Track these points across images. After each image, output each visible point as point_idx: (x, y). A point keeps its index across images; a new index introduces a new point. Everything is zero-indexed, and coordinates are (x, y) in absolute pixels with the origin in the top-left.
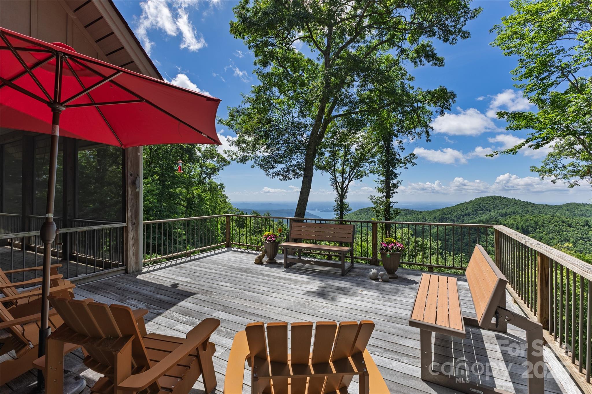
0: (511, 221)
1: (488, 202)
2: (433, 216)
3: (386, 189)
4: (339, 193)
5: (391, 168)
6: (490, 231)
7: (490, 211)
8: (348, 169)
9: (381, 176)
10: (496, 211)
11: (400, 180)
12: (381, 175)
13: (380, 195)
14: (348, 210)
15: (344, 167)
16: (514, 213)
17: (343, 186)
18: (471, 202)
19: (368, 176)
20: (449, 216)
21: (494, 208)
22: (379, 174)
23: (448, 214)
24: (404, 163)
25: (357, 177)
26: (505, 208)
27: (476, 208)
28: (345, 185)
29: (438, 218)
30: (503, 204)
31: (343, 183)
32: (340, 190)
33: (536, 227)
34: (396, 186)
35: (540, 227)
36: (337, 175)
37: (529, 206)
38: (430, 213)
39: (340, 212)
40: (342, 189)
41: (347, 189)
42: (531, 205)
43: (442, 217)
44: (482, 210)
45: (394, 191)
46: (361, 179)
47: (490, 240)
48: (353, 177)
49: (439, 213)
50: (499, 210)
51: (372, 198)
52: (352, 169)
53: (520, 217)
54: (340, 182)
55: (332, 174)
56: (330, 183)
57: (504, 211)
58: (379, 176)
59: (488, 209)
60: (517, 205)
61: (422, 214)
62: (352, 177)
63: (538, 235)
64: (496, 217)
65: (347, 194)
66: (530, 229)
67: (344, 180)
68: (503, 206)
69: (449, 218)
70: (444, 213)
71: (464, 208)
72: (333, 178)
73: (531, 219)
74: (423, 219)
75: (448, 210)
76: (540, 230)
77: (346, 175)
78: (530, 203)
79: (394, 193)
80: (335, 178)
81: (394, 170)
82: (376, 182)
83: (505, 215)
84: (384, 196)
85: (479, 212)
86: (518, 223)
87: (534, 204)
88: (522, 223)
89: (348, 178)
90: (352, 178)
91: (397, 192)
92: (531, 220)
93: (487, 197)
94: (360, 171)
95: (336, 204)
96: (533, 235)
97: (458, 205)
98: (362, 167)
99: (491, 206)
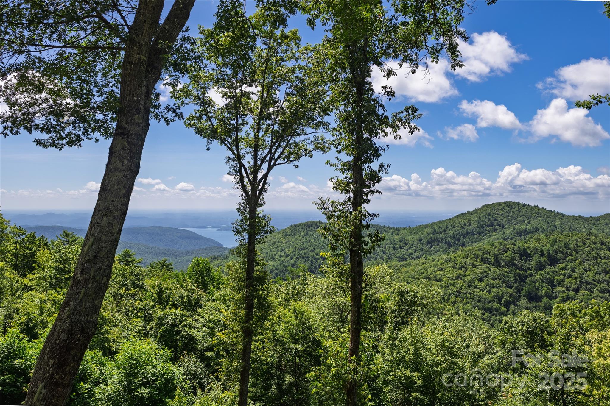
0: (534, 243)
1: (501, 212)
2: (417, 237)
3: (356, 182)
4: (246, 192)
5: (366, 135)
6: (504, 260)
7: (503, 227)
8: (268, 139)
9: (343, 153)
10: (512, 227)
11: (385, 165)
12: (343, 149)
13: (341, 197)
14: (266, 232)
15: (258, 132)
16: (537, 230)
17: (255, 177)
18: (476, 211)
19: (311, 156)
20: (443, 235)
21: (509, 222)
22: (340, 147)
23: (441, 233)
24: (392, 127)
25: (288, 157)
26: (524, 221)
27: (483, 221)
28: (260, 176)
29: (425, 240)
30: (522, 216)
31: (256, 169)
32: (248, 187)
33: (567, 253)
34: (375, 177)
35: (572, 251)
36: (242, 152)
37: (557, 218)
38: (413, 230)
39: (247, 237)
40: (254, 183)
41: (265, 183)
42: (560, 216)
43: (431, 238)
44: (492, 225)
45: (373, 188)
46: (296, 163)
47: (504, 276)
48: (279, 157)
49: (427, 231)
50: (516, 224)
51: (322, 203)
52: (279, 137)
53: (545, 237)
54: (250, 168)
55: (231, 150)
56: (227, 168)
57: (523, 227)
58: (339, 152)
59: (500, 223)
60: (540, 217)
61: (400, 233)
62: (276, 156)
63: (570, 265)
64: (512, 236)
65: (265, 195)
66: (559, 256)
67: (259, 162)
68: (522, 218)
69: (442, 240)
70: (435, 231)
71: (466, 221)
72: (232, 156)
73: (561, 239)
74: (401, 241)
75: (441, 225)
76: (572, 257)
77: (262, 153)
78: (558, 213)
79: (372, 192)
80: (238, 157)
81: (374, 140)
82: (331, 165)
83: (524, 233)
84: (349, 198)
85: (488, 228)
86: (543, 246)
87: (563, 215)
88: (549, 246)
89: (268, 158)
90: (276, 160)
91: (377, 191)
92: (560, 241)
93: (500, 204)
94: (296, 145)
95: (240, 218)
96: (563, 265)
97: (457, 216)
98: (299, 135)
99: (506, 219)
